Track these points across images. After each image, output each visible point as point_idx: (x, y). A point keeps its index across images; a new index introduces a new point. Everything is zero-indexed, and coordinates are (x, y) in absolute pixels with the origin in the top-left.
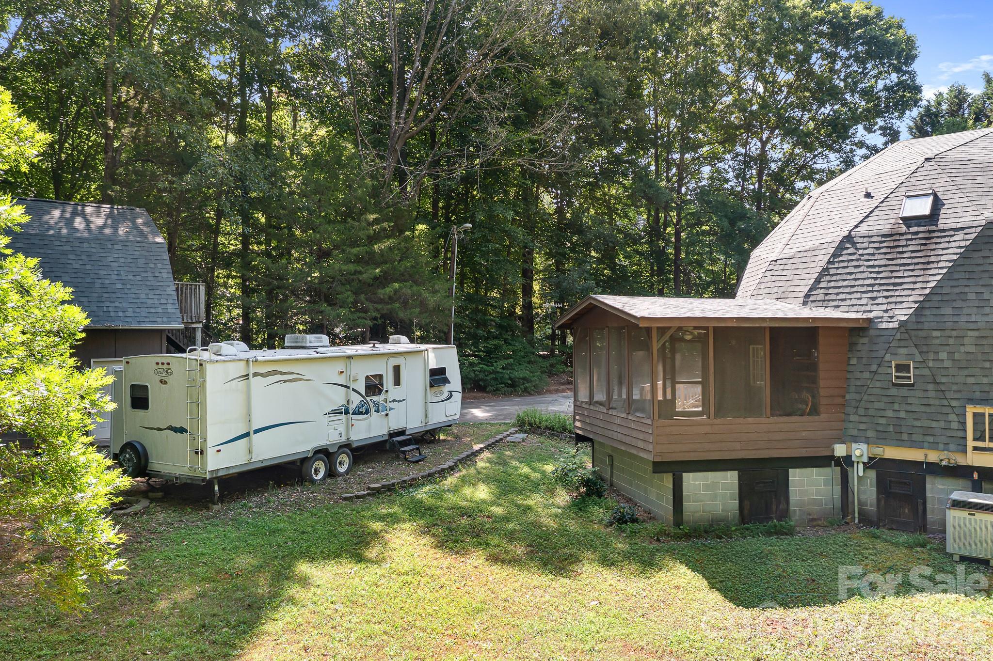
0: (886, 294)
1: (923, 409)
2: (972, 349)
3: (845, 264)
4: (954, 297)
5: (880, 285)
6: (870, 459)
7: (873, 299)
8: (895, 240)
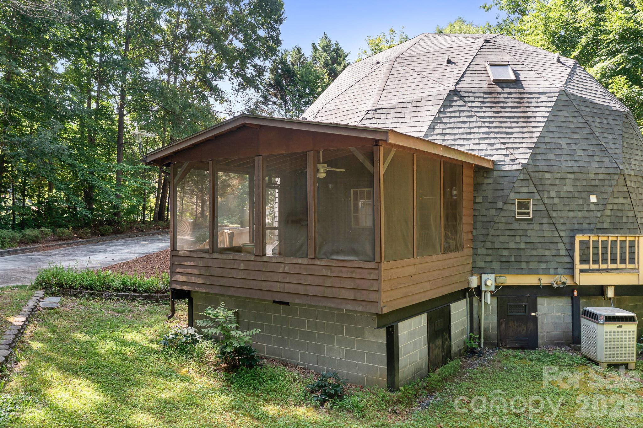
0: (502, 140)
1: (539, 240)
2: (570, 188)
3: (457, 114)
4: (554, 146)
5: (496, 133)
6: (496, 287)
7: (492, 144)
8: (495, 97)
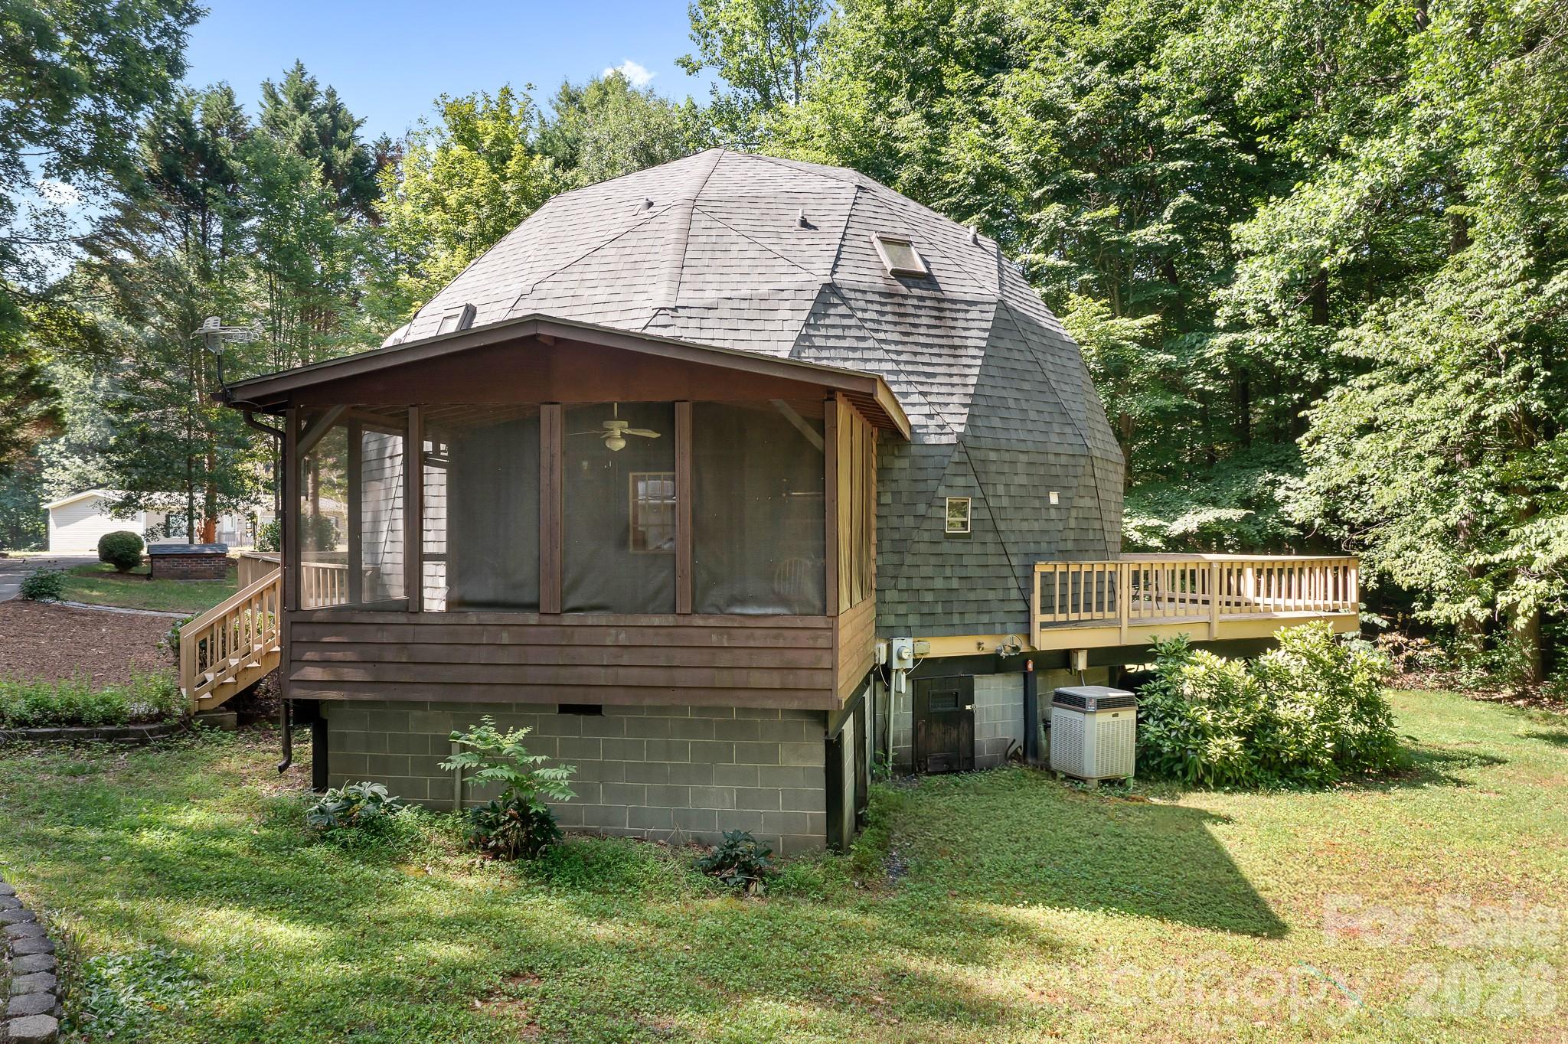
0: (920, 388)
1: (979, 572)
4: (998, 403)
5: (908, 373)
6: (915, 661)
7: (904, 395)
8: (900, 305)
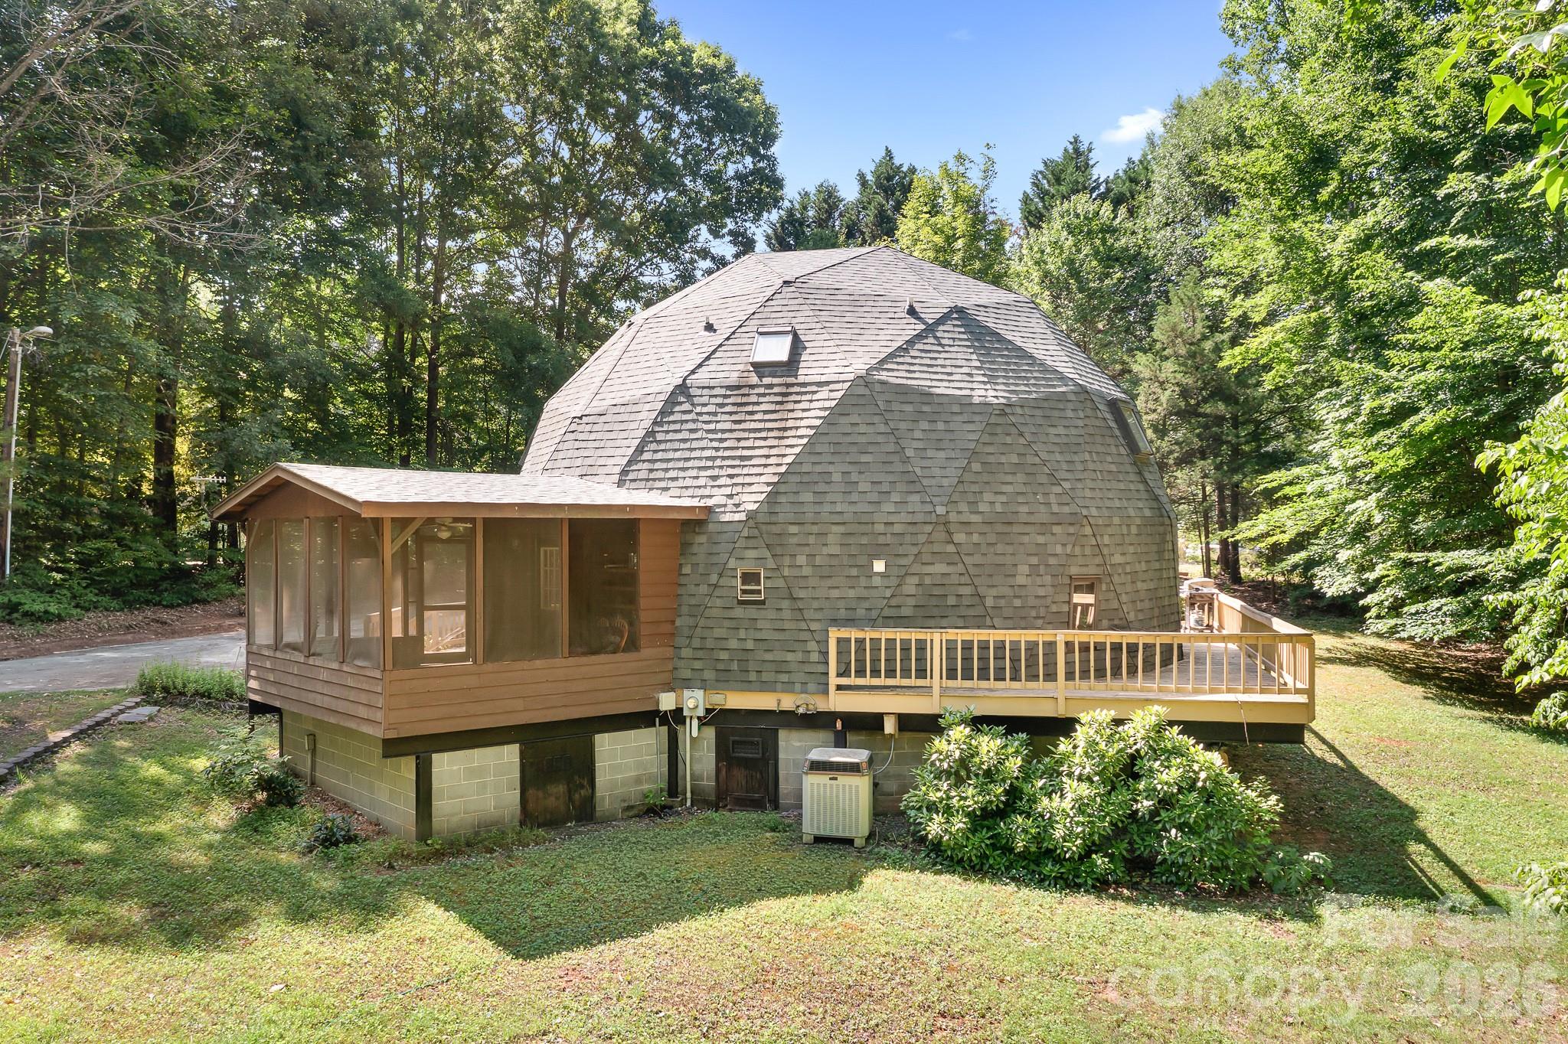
0: (730, 471)
1: (776, 636)
2: (835, 550)
3: (677, 427)
4: (816, 478)
5: (723, 458)
6: (708, 711)
7: (714, 478)
8: (743, 395)
